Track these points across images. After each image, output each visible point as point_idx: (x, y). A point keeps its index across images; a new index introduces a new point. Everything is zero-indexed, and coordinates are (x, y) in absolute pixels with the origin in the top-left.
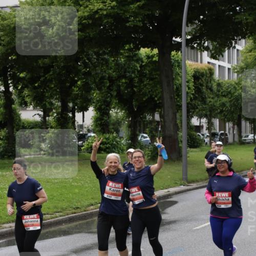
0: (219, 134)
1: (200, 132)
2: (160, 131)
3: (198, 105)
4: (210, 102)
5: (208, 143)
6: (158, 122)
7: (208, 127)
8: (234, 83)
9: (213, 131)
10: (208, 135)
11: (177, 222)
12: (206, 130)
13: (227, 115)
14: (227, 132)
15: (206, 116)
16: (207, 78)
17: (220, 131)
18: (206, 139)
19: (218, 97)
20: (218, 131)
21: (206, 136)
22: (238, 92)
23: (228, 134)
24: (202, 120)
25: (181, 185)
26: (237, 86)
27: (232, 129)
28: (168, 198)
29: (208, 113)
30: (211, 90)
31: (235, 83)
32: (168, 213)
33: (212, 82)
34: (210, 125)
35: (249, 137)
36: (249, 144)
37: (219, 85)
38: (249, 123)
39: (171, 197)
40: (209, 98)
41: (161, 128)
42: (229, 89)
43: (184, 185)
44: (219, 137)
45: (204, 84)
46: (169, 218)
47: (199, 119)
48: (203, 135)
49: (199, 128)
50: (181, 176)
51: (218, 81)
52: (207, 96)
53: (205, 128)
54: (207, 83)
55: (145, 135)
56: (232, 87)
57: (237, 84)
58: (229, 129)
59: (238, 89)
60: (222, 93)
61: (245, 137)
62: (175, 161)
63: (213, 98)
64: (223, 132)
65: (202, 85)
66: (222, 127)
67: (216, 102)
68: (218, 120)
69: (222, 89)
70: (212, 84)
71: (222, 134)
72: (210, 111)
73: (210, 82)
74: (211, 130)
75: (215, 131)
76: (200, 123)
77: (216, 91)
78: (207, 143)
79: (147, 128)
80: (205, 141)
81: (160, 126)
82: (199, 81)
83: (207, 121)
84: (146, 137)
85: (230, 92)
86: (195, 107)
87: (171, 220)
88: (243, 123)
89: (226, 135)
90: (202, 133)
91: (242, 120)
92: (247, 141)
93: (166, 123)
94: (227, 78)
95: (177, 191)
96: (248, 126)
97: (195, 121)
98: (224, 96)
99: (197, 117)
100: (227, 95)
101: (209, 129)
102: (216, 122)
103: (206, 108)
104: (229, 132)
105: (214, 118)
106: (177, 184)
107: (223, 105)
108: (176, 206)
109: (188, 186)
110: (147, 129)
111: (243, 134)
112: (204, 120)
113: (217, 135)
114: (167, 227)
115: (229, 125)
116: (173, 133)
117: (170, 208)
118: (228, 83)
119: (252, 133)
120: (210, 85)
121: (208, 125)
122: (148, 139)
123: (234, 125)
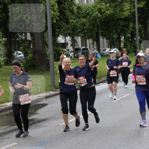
0: (82, 49)
1: (65, 48)
2: (32, 48)
3: (63, 25)
4: (72, 22)
5: (73, 57)
6: (30, 41)
7: (72, 44)
8: (91, 7)
9: (76, 47)
10: (72, 50)
11: (47, 120)
12: (71, 46)
13: (87, 33)
14: (88, 47)
15: (70, 35)
16: (69, 3)
17: (82, 46)
18: (70, 54)
19: (79, 18)
20: (80, 47)
21: (70, 51)
22: (95, 14)
23: (89, 49)
24: (67, 38)
25: (50, 91)
26: (94, 9)
27: (92, 45)
28: (39, 102)
29: (72, 32)
30: (72, 12)
31: (93, 6)
32: (39, 114)
33: (73, 6)
34: (74, 42)
35: (106, 50)
36: (107, 57)
37: (79, 8)
38: (106, 39)
39: (41, 101)
40: (71, 19)
41: (33, 46)
42: (88, 12)
43: (52, 91)
44: (81, 51)
45: (67, 8)
46: (40, 118)
47: (64, 38)
48: (68, 50)
49: (64, 45)
50: (50, 83)
51: (78, 5)
52: (69, 17)
53: (69, 45)
54: (69, 6)
55: (19, 52)
56: (90, 10)
57: (94, 7)
58: (90, 45)
59: (95, 11)
60: (82, 15)
61: (103, 51)
62: (44, 72)
63: (74, 19)
64: (84, 47)
65: (64, 8)
66: (84, 43)
67: (77, 22)
68: (80, 38)
69: (82, 11)
70: (73, 8)
71: (84, 49)
72: (73, 30)
73: (72, 6)
74: (75, 47)
75: (78, 47)
76: (65, 41)
77: (76, 14)
78: (71, 57)
79: (21, 46)
80: (70, 55)
81: (32, 45)
82: (62, 5)
83: (71, 39)
84: (21, 54)
85: (88, 14)
86: (60, 27)
87: (42, 119)
88: (101, 39)
89: (87, 49)
90: (67, 49)
91: (100, 37)
92: (105, 54)
93: (36, 41)
94: (86, 2)
95: (46, 96)
96: (105, 41)
97: (61, 39)
98: (84, 17)
99: (62, 36)
100: (86, 16)
101: (72, 45)
102: (79, 39)
103: (69, 28)
104: (90, 47)
105: (77, 36)
106: (47, 90)
107: (84, 24)
108: (46, 108)
109: (56, 91)
110: (21, 48)
111: (102, 49)
112: (68, 38)
113: (80, 49)
114: (39, 124)
115: (89, 42)
116: (41, 49)
117: (40, 110)
118: (86, 7)
119: (108, 48)
120: (71, 8)
121: (72, 42)
122: (22, 55)
123: (93, 41)
